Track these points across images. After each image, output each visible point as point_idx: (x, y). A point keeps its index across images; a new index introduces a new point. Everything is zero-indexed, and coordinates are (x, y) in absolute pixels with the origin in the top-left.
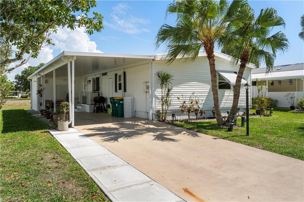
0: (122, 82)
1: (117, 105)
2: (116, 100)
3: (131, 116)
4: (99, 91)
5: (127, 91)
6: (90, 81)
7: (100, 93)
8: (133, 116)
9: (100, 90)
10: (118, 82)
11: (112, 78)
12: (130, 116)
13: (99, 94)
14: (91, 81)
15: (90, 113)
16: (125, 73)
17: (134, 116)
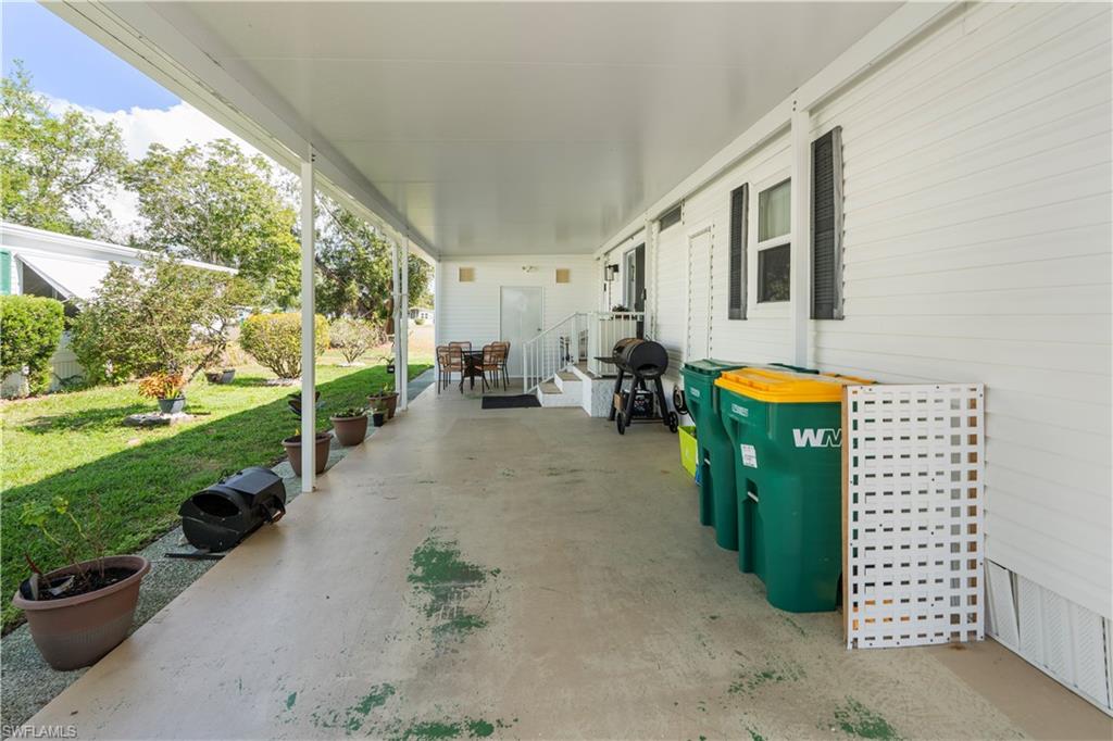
0: (798, 235)
1: (749, 455)
2: (741, 411)
3: (938, 629)
4: (643, 311)
5: (847, 309)
6: (616, 268)
7: (647, 322)
8: (964, 628)
9: (649, 304)
10: (754, 247)
11: (708, 230)
12: (930, 626)
13: (640, 326)
14: (621, 268)
15: (596, 420)
16: (824, 153)
17: (979, 627)
